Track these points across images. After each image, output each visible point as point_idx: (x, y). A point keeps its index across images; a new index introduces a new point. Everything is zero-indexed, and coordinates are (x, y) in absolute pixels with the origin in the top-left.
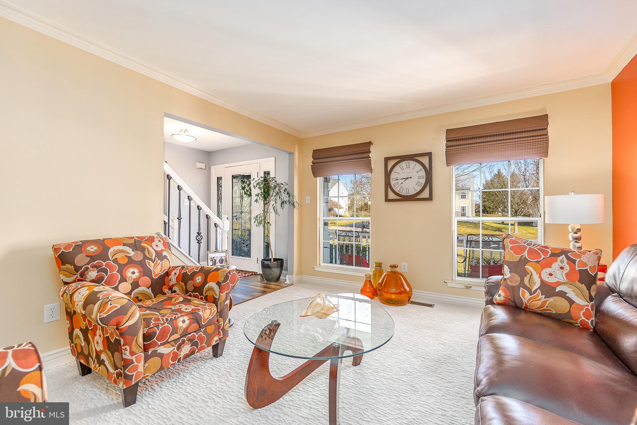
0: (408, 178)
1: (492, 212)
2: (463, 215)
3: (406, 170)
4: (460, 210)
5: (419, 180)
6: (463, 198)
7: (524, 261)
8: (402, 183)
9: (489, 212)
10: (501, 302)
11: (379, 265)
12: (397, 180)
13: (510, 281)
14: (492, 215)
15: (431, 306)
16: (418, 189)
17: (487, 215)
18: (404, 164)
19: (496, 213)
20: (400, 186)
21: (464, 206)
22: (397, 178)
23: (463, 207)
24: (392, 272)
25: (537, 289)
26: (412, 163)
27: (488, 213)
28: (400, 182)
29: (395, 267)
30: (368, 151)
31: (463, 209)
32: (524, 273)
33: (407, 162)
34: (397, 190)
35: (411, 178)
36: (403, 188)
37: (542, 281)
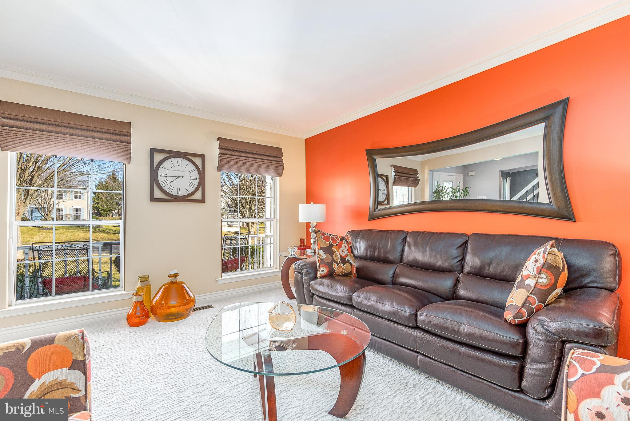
0: (179, 177)
1: (107, 215)
2: (77, 218)
3: (177, 168)
4: (72, 213)
5: (191, 181)
6: (77, 198)
7: (331, 246)
8: (172, 182)
9: (103, 215)
10: (324, 275)
11: (145, 280)
12: (166, 177)
13: (327, 260)
14: (106, 218)
15: (210, 307)
16: (191, 190)
17: (101, 218)
18: (174, 161)
19: (111, 215)
20: (169, 185)
21: (78, 207)
22: (166, 175)
23: (77, 209)
24: (172, 283)
25: (340, 262)
26: (184, 162)
27: (101, 216)
28: (170, 179)
29: (175, 276)
30: (126, 134)
31: (77, 211)
32: (332, 253)
33: (178, 159)
34: (166, 188)
35: (183, 177)
36: (172, 188)
37: (341, 256)
